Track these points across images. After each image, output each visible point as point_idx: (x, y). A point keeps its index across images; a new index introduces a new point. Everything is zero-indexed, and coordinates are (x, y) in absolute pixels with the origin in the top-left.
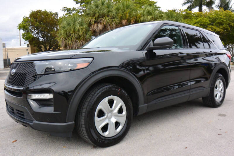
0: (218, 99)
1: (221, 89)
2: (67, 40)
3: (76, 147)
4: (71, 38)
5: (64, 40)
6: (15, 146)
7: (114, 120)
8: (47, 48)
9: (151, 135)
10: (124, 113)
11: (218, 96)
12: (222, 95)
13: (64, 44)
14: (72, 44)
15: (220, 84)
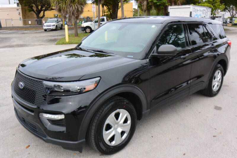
0: (215, 89)
1: (218, 79)
2: (61, 4)
3: (85, 153)
4: (65, 2)
5: (57, 4)
6: (29, 154)
7: (120, 130)
8: (39, 8)
9: (152, 137)
10: (129, 122)
11: (216, 86)
12: (219, 85)
13: (57, 8)
14: (67, 8)
15: (218, 75)
